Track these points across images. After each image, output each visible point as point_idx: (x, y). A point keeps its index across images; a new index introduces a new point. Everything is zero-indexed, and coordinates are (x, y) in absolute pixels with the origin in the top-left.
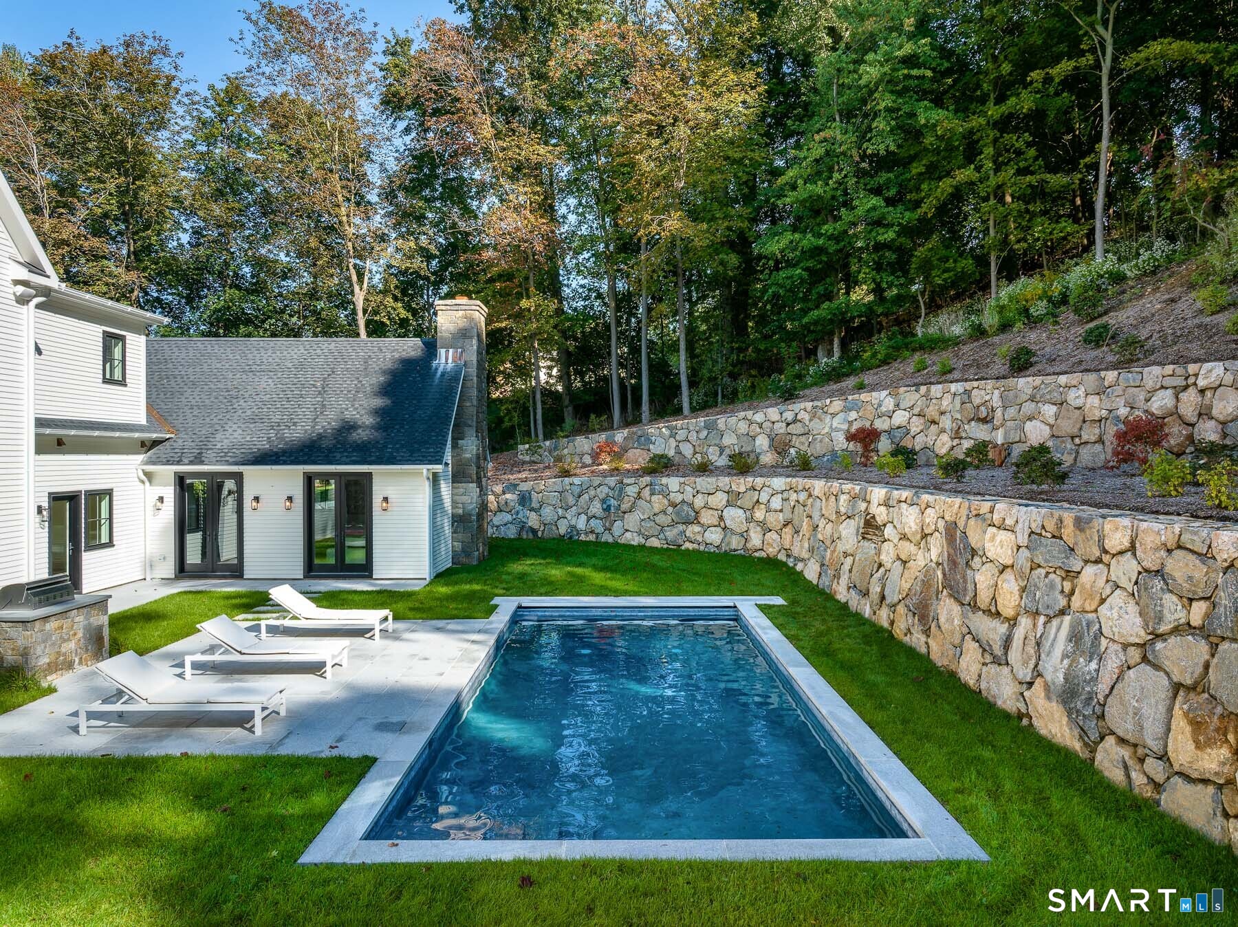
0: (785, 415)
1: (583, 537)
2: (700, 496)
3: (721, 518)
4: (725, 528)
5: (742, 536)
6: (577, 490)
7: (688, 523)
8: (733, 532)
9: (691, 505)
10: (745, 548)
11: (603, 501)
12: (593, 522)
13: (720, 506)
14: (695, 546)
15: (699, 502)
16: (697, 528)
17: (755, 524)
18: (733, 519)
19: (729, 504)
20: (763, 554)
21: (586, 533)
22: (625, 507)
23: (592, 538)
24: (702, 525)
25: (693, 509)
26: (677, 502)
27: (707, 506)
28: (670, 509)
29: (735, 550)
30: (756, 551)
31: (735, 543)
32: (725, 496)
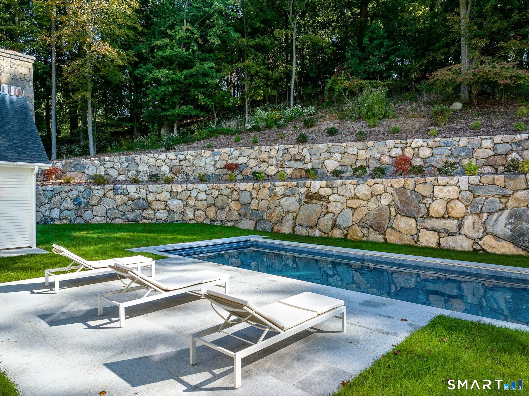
0: (178, 157)
1: (57, 222)
2: (152, 194)
3: (166, 205)
4: (169, 211)
5: (181, 214)
6: (50, 194)
7: (143, 209)
8: (174, 212)
9: (146, 200)
10: (182, 220)
11: (74, 200)
12: (66, 213)
13: (166, 199)
14: (150, 221)
15: (151, 197)
16: (151, 212)
17: (189, 207)
18: (175, 205)
19: (171, 198)
20: (195, 222)
21: (60, 219)
22: (92, 202)
23: (66, 222)
24: (154, 210)
25: (147, 202)
26: (135, 198)
27: (156, 200)
28: (130, 202)
29: (176, 221)
30: (190, 220)
31: (176, 217)
32: (169, 194)
